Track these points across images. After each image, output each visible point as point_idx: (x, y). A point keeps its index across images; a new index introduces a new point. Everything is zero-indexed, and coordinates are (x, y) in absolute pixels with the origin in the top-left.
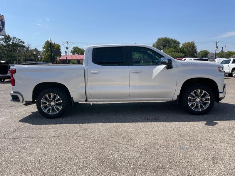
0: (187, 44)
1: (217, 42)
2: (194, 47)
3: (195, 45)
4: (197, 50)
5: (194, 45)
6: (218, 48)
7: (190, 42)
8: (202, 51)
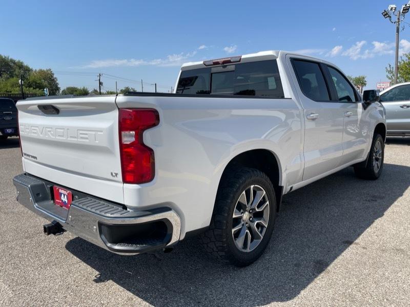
0: (39, 72)
1: (100, 75)
2: (53, 80)
3: (55, 76)
4: (59, 86)
5: (52, 77)
6: (102, 85)
7: (45, 70)
8: (69, 88)
